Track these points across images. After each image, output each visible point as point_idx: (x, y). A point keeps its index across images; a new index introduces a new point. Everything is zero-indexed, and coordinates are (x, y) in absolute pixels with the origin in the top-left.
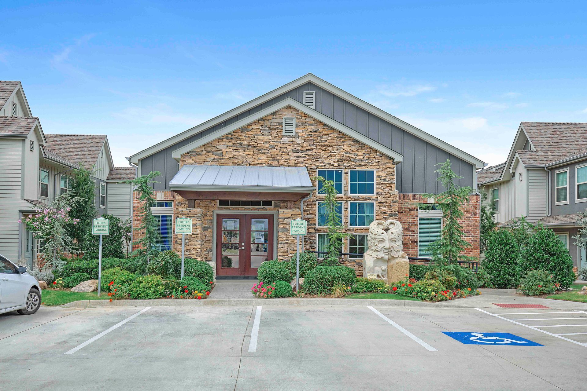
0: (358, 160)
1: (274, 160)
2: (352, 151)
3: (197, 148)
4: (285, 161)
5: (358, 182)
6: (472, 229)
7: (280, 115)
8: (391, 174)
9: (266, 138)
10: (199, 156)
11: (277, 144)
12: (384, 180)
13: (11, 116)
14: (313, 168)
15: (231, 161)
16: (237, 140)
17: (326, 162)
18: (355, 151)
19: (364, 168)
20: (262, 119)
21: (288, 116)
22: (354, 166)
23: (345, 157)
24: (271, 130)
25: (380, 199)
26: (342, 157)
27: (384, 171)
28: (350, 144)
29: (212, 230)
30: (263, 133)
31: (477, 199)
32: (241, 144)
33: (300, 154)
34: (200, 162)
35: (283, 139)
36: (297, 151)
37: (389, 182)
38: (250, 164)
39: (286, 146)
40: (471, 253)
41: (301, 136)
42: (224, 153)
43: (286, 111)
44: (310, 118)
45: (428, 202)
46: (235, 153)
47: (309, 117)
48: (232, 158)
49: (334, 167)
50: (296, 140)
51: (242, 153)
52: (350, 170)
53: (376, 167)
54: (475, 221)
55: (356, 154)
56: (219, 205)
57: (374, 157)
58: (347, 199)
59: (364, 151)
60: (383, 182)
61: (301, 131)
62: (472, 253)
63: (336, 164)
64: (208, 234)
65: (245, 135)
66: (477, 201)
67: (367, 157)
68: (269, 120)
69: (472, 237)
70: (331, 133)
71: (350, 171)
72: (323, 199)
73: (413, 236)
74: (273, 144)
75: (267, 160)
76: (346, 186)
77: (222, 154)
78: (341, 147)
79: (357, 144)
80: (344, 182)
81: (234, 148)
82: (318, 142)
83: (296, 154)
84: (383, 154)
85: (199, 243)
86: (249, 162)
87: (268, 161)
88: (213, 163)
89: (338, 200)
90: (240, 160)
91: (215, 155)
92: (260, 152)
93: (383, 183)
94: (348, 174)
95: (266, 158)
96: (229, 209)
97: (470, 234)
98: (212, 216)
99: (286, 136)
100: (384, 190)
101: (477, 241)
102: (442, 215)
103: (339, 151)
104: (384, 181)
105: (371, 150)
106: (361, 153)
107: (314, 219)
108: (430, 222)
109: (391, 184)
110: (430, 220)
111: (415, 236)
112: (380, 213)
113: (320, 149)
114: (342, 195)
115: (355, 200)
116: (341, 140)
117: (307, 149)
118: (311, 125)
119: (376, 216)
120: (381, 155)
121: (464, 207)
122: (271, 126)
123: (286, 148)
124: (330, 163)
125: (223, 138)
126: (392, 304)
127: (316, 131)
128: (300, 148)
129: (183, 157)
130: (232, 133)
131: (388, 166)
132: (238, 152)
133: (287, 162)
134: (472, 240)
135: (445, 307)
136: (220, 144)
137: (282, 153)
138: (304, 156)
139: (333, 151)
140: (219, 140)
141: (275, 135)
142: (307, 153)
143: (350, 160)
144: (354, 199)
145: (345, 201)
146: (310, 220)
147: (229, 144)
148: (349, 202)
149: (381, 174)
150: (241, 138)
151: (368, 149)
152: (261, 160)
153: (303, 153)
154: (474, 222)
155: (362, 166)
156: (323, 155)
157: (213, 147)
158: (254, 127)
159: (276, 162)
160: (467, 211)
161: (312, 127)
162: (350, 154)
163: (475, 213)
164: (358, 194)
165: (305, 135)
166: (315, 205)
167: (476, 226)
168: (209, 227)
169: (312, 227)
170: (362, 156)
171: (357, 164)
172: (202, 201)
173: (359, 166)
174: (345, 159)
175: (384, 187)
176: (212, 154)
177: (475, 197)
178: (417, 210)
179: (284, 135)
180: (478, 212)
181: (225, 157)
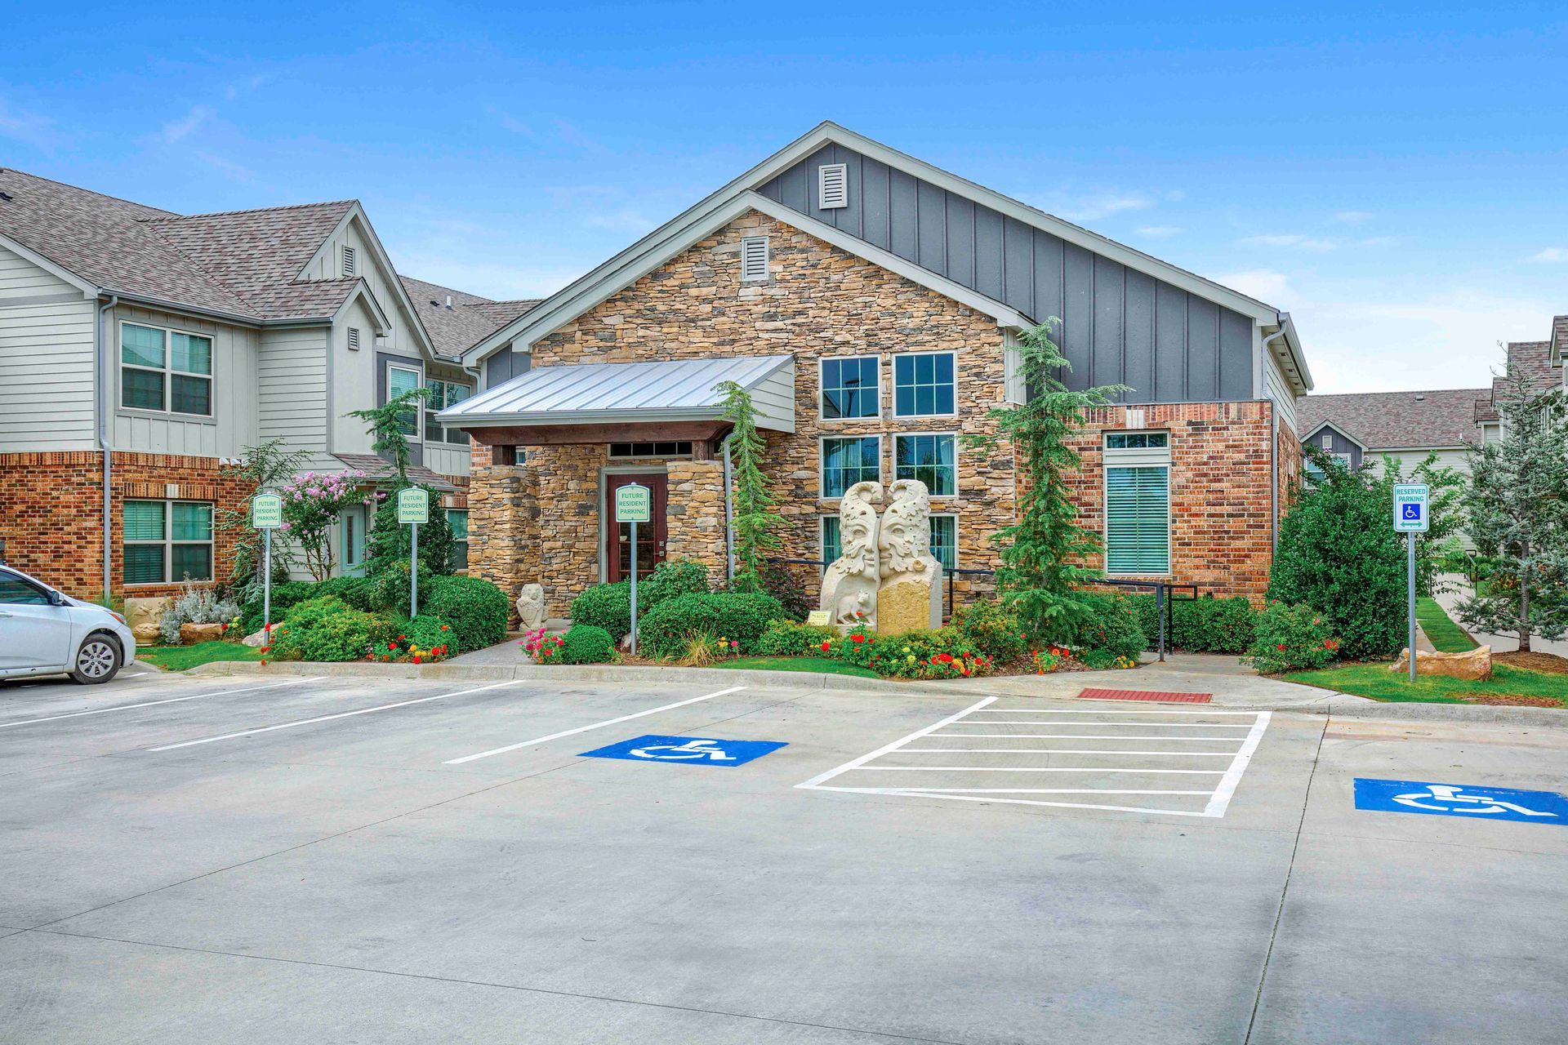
0: (914, 330)
1: (722, 343)
2: (900, 306)
3: (563, 326)
4: (747, 342)
5: (935, 385)
6: (1251, 495)
7: (734, 235)
8: (993, 360)
9: (704, 291)
10: (569, 345)
11: (728, 305)
12: (977, 375)
13: (339, 277)
14: (809, 355)
15: (633, 353)
16: (644, 300)
17: (838, 339)
18: (905, 307)
19: (929, 348)
20: (695, 248)
21: (751, 233)
22: (903, 344)
23: (882, 323)
24: (718, 270)
25: (968, 426)
26: (877, 323)
27: (976, 353)
28: (894, 290)
29: (596, 513)
30: (699, 281)
31: (1262, 413)
32: (652, 310)
33: (779, 324)
34: (571, 359)
35: (742, 292)
36: (772, 317)
37: (990, 380)
38: (672, 356)
39: (749, 308)
40: (1248, 561)
41: (782, 280)
42: (619, 333)
43: (747, 223)
44: (800, 234)
45: (1128, 427)
46: (641, 333)
47: (797, 232)
48: (634, 345)
49: (857, 351)
50: (770, 292)
51: (654, 332)
52: (894, 356)
53: (955, 344)
54: (1256, 472)
55: (908, 315)
56: (612, 455)
57: (950, 318)
58: (888, 428)
59: (928, 305)
60: (974, 381)
61: (780, 268)
62: (1251, 560)
63: (862, 343)
64: (588, 522)
65: (660, 288)
66: (1262, 418)
67: (934, 320)
68: (711, 248)
69: (1250, 515)
70: (849, 268)
71: (896, 357)
72: (832, 430)
73: (1089, 516)
74: (721, 304)
75: (706, 345)
76: (886, 396)
77: (613, 337)
78: (873, 299)
79: (911, 289)
80: (881, 386)
81: (639, 321)
82: (820, 291)
83: (771, 325)
84: (972, 311)
85: (507, 542)
86: (669, 351)
87: (711, 345)
88: (597, 359)
89: (868, 431)
90: (650, 348)
91: (601, 340)
92: (693, 325)
93: (974, 383)
94: (890, 365)
95: (706, 340)
96: (631, 463)
97: (1243, 510)
98: (597, 480)
99: (749, 283)
100: (978, 401)
101: (1263, 527)
102: (1169, 459)
103: (868, 309)
104: (976, 378)
105: (944, 300)
106: (919, 311)
107: (812, 482)
108: (1137, 478)
109: (993, 385)
110: (1137, 474)
111: (1094, 517)
112: (968, 461)
113: (824, 308)
114: (878, 419)
115: (909, 430)
116: (873, 283)
117: (795, 310)
118: (802, 251)
119: (960, 469)
120: (968, 313)
121: (1225, 435)
122: (716, 263)
123: (748, 312)
124: (848, 342)
125: (616, 300)
126: (796, 683)
127: (814, 266)
128: (780, 310)
129: (537, 349)
130: (634, 286)
131: (984, 341)
132: (647, 328)
133: (752, 344)
134: (1248, 526)
135: (917, 691)
136: (609, 313)
137: (741, 325)
138: (789, 327)
139: (855, 312)
140: (608, 305)
141: (724, 284)
142: (794, 321)
143: (894, 330)
144: (904, 428)
145: (885, 435)
146: (805, 483)
147: (628, 312)
148: (894, 436)
149: (971, 360)
150: (651, 295)
151: (936, 300)
152: (694, 345)
153: (786, 322)
154: (1254, 475)
155: (923, 343)
156: (832, 322)
157: (596, 322)
158: (680, 268)
159: (728, 348)
160: (1235, 446)
161: (804, 255)
162: (893, 315)
163: (1257, 451)
164: (915, 416)
165: (789, 277)
166: (815, 445)
167: (1260, 486)
168: (591, 507)
169: (810, 500)
170: (925, 319)
171: (911, 340)
172: (575, 446)
173: (916, 343)
174: (881, 329)
175: (977, 394)
176: (593, 337)
177: (1256, 408)
178: (1100, 449)
179: (744, 280)
180: (1264, 448)
181: (620, 343)
